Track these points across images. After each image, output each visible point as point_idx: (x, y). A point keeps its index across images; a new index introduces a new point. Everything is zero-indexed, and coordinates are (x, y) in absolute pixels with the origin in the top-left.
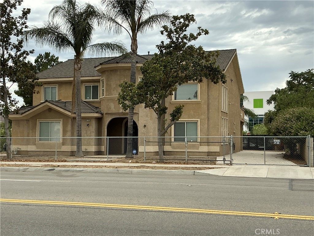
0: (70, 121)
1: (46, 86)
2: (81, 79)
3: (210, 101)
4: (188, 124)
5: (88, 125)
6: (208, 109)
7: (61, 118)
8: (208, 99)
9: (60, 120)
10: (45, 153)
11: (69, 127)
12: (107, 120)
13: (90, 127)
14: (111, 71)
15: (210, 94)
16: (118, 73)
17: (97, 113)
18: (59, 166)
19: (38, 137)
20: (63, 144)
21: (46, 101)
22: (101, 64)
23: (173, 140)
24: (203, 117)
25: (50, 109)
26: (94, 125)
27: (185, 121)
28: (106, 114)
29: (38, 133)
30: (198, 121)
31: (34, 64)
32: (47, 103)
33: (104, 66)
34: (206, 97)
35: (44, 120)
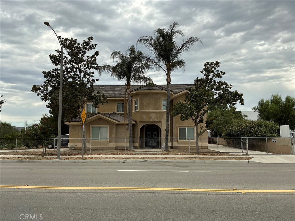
0: (115, 126)
1: (88, 103)
4: (188, 129)
5: (127, 129)
7: (109, 125)
9: (108, 126)
10: (97, 148)
11: (114, 131)
12: (140, 126)
14: (143, 94)
16: (149, 96)
19: (91, 138)
20: (110, 142)
21: (99, 113)
22: (137, 90)
25: (100, 119)
27: (186, 127)
28: (139, 122)
29: (91, 135)
32: (99, 115)
35: (94, 126)
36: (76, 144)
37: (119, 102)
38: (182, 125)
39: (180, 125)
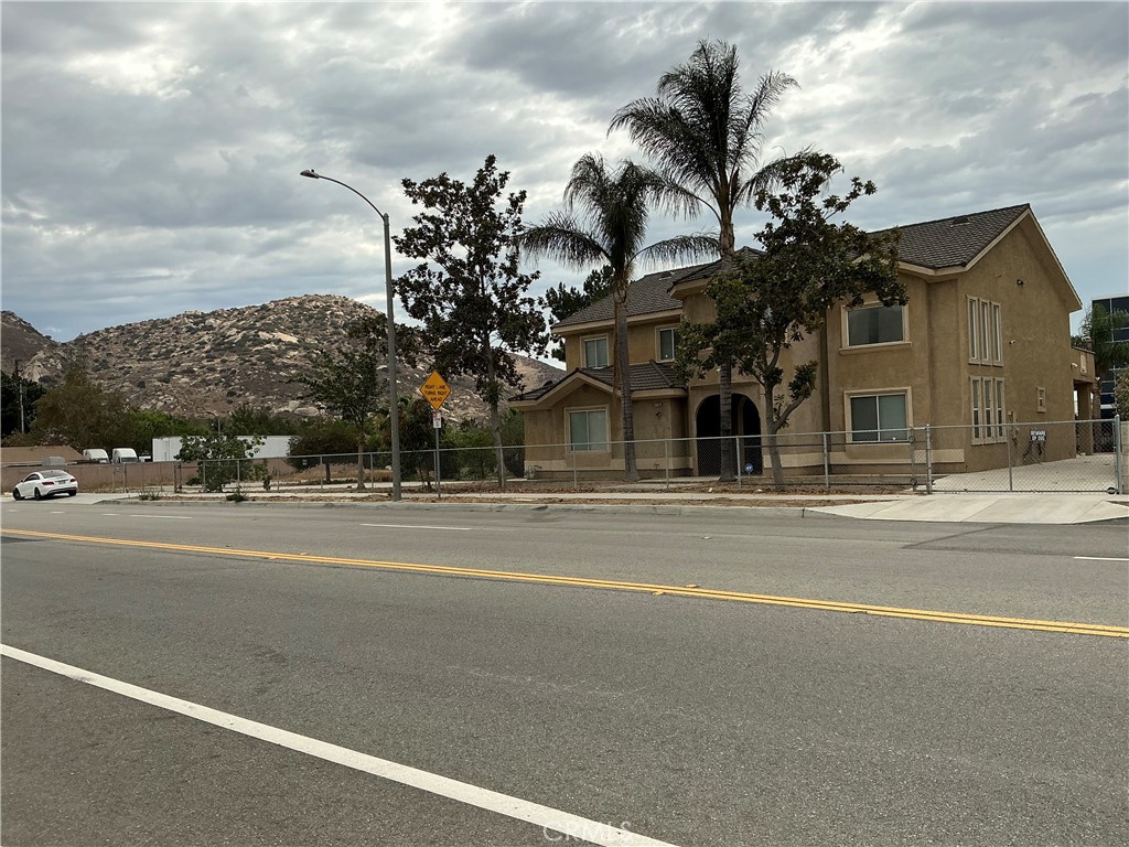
1: (588, 338)
2: (629, 320)
3: (936, 341)
4: (883, 400)
5: (658, 414)
6: (932, 362)
7: (607, 403)
8: (931, 337)
9: (605, 408)
10: (583, 475)
12: (696, 401)
13: (663, 419)
14: (697, 294)
15: (934, 326)
17: (672, 387)
18: (561, 500)
19: (567, 444)
21: (577, 370)
22: (675, 284)
23: (849, 439)
24: (918, 381)
25: (586, 386)
26: (669, 415)
27: (876, 393)
28: (694, 389)
29: (567, 436)
30: (906, 391)
31: (583, 293)
32: (578, 375)
33: (681, 287)
34: (923, 333)
35: (576, 409)
36: (540, 463)
37: (664, 328)
38: (860, 388)
39: (854, 386)
